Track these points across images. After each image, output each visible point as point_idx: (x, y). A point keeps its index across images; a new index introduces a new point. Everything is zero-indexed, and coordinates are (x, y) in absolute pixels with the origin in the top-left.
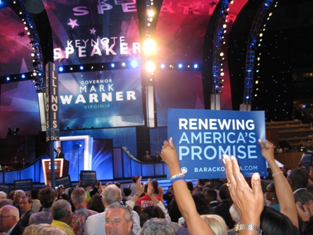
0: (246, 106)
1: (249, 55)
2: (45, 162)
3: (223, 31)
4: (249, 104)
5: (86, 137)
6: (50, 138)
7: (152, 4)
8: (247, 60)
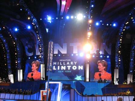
0: (130, 75)
1: (132, 52)
2: (42, 91)
3: (120, 42)
4: (132, 74)
5: (59, 83)
6: (48, 70)
7: (90, 30)
8: (131, 55)
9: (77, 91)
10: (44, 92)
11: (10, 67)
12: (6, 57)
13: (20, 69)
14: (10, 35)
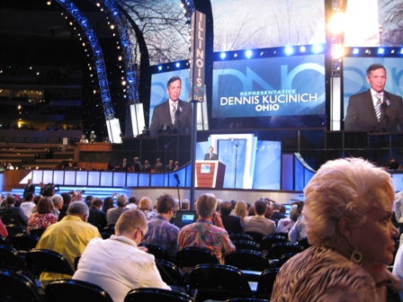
2: (197, 164)
6: (193, 98)
9: (302, 160)
10: (203, 166)
11: (107, 99)
12: (94, 71)
13: (136, 102)
14: (98, 5)
